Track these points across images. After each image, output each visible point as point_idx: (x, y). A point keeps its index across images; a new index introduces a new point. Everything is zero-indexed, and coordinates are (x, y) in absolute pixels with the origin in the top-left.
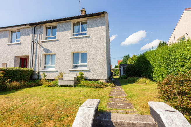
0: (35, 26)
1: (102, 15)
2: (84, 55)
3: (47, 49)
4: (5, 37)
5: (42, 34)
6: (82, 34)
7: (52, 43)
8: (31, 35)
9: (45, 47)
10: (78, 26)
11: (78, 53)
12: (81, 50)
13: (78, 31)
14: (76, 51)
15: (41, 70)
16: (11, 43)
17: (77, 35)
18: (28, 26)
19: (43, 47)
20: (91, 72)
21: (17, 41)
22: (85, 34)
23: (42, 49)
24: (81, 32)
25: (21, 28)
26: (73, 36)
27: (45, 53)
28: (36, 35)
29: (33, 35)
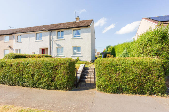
0: (51, 31)
1: (89, 27)
2: (79, 48)
3: (58, 44)
4: (33, 37)
5: (55, 36)
6: (78, 36)
7: (61, 41)
8: (49, 36)
9: (57, 43)
10: (76, 31)
11: (76, 47)
12: (77, 45)
13: (76, 35)
14: (75, 46)
15: (55, 56)
16: (37, 41)
17: (75, 37)
18: (47, 31)
19: (56, 43)
20: (83, 57)
21: (40, 39)
22: (80, 36)
23: (56, 44)
24: (77, 35)
25: (43, 32)
26: (73, 37)
27: (57, 47)
28: (51, 36)
29: (50, 36)
